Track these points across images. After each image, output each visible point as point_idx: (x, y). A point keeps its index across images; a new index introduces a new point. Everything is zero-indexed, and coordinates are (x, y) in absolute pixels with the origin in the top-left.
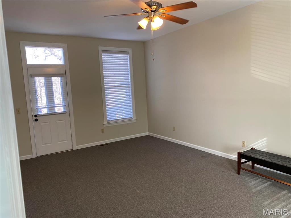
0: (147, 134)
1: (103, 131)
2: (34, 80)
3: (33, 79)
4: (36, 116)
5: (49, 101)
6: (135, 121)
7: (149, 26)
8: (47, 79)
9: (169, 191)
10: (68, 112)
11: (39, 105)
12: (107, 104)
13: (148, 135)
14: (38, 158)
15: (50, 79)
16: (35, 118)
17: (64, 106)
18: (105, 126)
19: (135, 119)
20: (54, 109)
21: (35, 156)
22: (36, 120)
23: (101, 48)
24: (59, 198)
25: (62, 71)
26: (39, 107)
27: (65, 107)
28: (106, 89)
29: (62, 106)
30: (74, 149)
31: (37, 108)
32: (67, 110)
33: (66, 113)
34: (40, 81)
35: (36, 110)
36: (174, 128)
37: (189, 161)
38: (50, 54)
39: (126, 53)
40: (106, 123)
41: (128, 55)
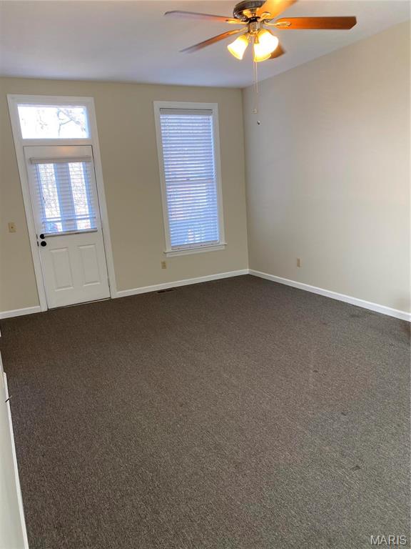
0: (246, 271)
1: (164, 265)
2: (37, 169)
3: (35, 168)
4: (42, 236)
5: (64, 208)
6: (223, 248)
7: (249, 53)
8: (59, 166)
9: (283, 378)
10: (99, 229)
11: (47, 217)
12: (171, 215)
13: (248, 273)
14: (51, 312)
15: (64, 166)
16: (41, 240)
17: (92, 218)
18: (168, 255)
19: (223, 243)
20: (75, 224)
21: (44, 309)
22: (44, 244)
23: (158, 104)
24: (85, 382)
25: (87, 151)
26: (48, 220)
27: (95, 220)
28: (169, 185)
29: (88, 218)
30: (113, 298)
31: (43, 223)
32: (98, 227)
33: (97, 231)
34: (47, 172)
35: (43, 225)
36: (299, 260)
37: (324, 324)
38: (68, 119)
39: (208, 112)
40: (169, 250)
41: (211, 117)
